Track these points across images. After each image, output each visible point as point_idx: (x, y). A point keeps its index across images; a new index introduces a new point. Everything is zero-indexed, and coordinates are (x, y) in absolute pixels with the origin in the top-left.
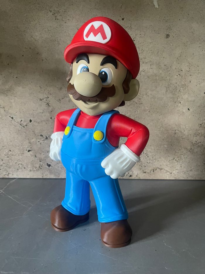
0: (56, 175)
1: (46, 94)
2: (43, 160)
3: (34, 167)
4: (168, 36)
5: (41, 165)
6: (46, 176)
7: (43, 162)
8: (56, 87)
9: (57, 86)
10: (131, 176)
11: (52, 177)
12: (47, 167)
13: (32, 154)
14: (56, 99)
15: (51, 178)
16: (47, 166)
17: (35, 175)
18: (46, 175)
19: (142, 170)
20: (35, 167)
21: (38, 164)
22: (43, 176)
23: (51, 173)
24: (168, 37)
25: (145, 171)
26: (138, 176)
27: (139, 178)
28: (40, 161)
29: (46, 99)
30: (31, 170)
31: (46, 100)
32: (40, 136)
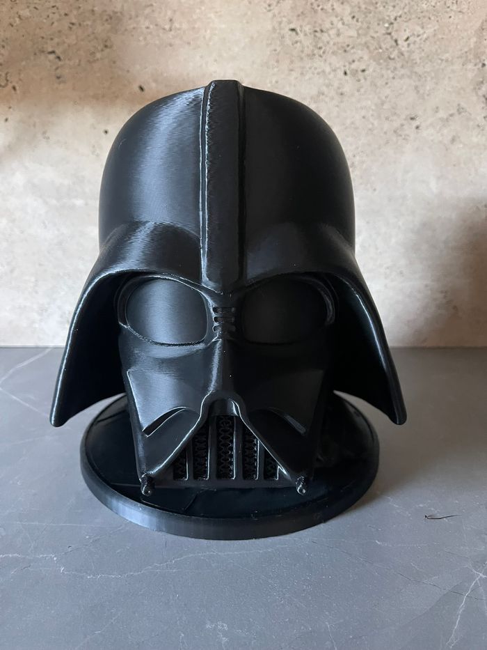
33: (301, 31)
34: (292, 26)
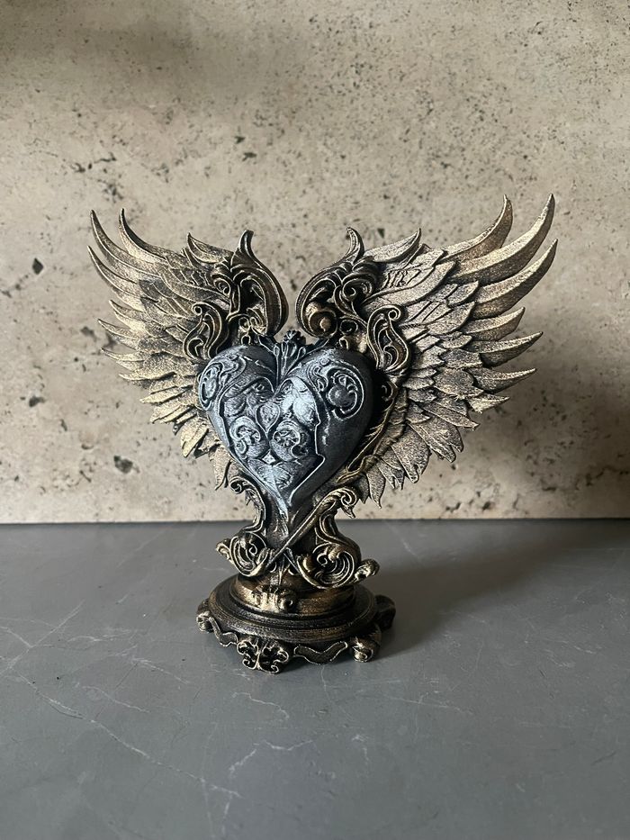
0: (157, 507)
1: (101, 142)
2: (98, 442)
3: (55, 473)
5: (86, 464)
6: (113, 513)
7: (99, 450)
8: (147, 108)
9: (152, 106)
10: (487, 506)
11: (141, 515)
12: (117, 471)
13: (49, 416)
14: (150, 165)
15: (133, 520)
16: (117, 466)
17: (64, 510)
18: (111, 509)
19: (537, 478)
20: (62, 473)
21: (75, 460)
22: (97, 515)
23: (133, 497)
25: (550, 483)
26: (517, 506)
27: (526, 513)
28: (84, 447)
29: (104, 164)
30: (44, 489)
31: (105, 171)
32: (81, 334)
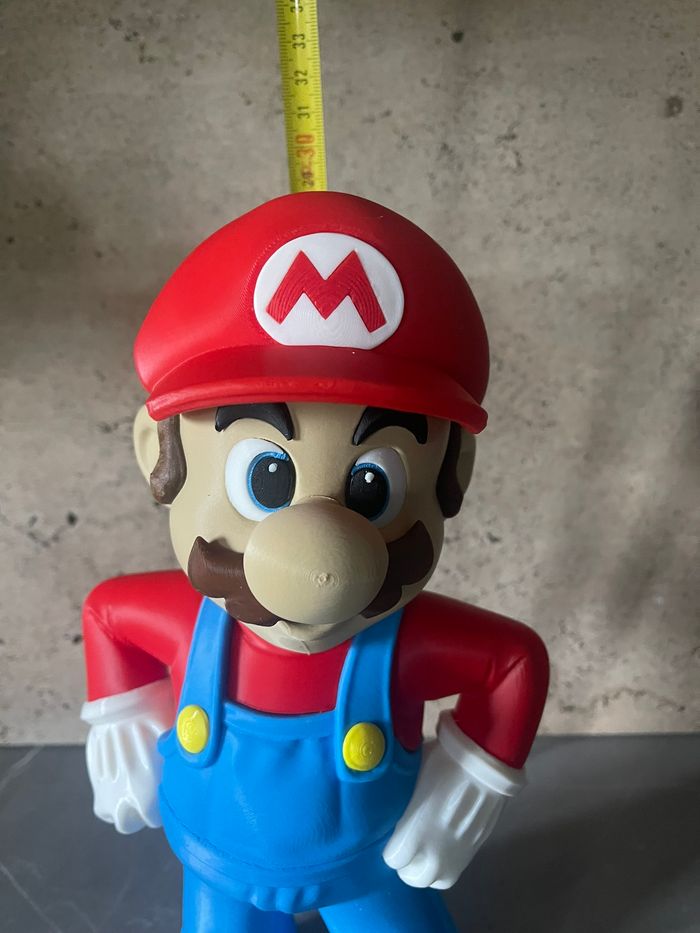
4: (674, 105)
24: (676, 109)
33: (482, 541)
34: (498, 546)
